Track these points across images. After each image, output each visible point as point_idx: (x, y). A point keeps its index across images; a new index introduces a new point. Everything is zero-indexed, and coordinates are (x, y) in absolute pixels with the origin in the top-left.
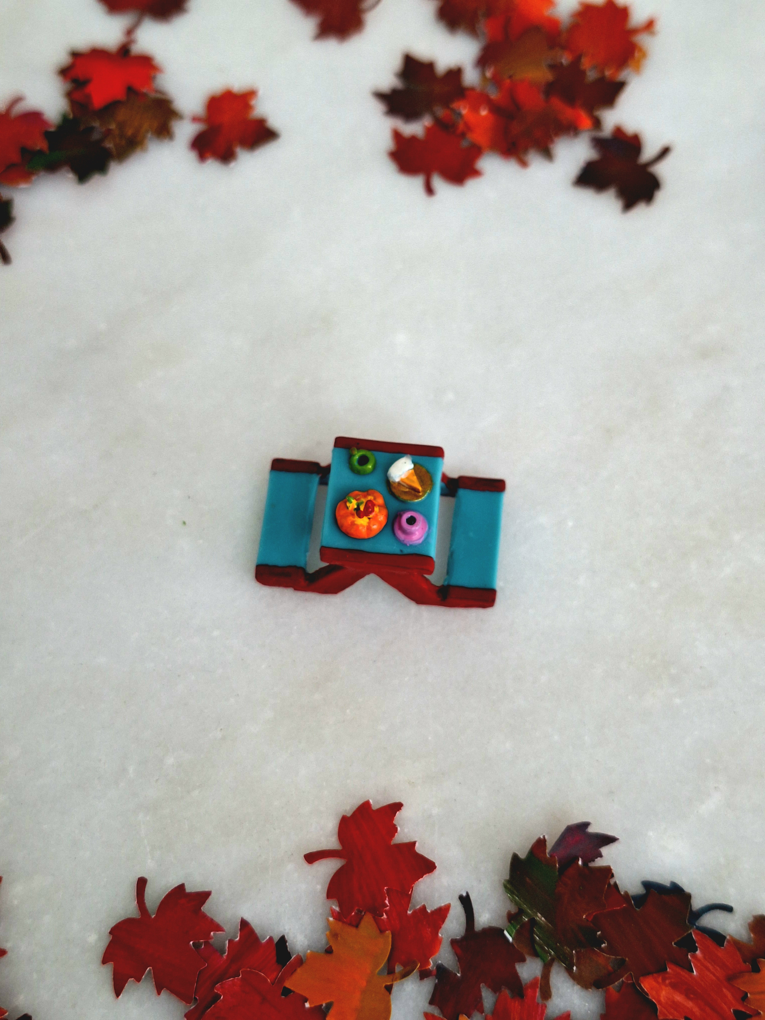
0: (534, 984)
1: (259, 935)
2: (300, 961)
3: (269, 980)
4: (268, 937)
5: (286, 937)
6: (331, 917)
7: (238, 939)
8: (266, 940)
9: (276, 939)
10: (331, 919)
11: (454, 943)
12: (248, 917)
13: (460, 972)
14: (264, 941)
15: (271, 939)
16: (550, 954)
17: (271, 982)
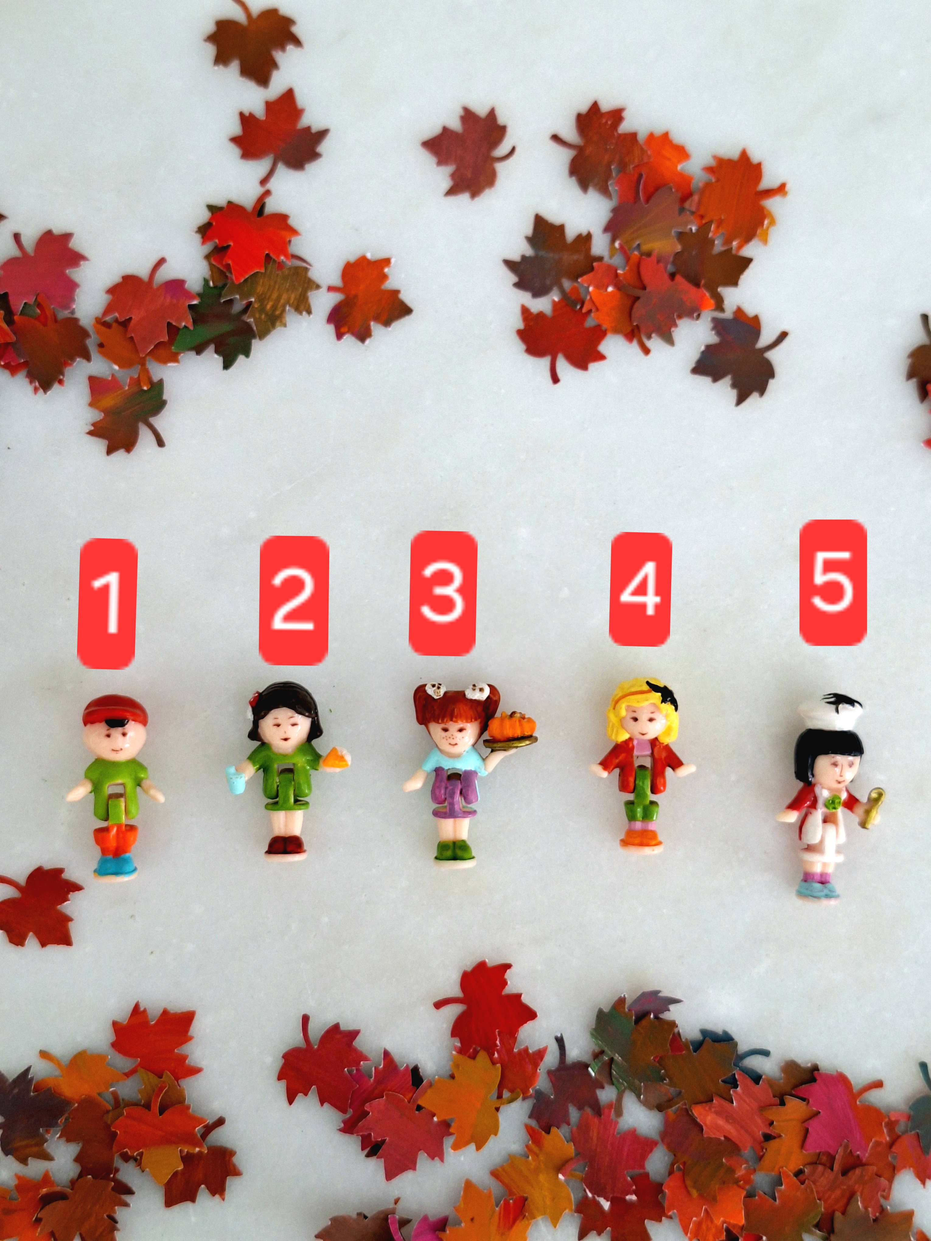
0: (610, 1106)
1: (398, 1064)
2: (430, 1085)
3: (406, 1100)
4: (405, 1065)
5: (419, 1065)
6: (455, 1051)
7: (381, 1066)
8: (403, 1067)
9: (411, 1067)
10: (454, 1053)
11: (550, 1073)
12: (389, 1049)
13: (553, 1095)
14: (402, 1068)
15: (407, 1066)
16: (623, 1084)
17: (407, 1101)
